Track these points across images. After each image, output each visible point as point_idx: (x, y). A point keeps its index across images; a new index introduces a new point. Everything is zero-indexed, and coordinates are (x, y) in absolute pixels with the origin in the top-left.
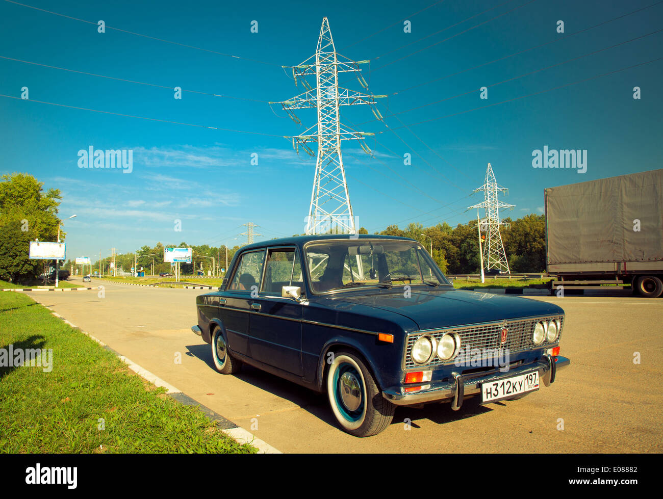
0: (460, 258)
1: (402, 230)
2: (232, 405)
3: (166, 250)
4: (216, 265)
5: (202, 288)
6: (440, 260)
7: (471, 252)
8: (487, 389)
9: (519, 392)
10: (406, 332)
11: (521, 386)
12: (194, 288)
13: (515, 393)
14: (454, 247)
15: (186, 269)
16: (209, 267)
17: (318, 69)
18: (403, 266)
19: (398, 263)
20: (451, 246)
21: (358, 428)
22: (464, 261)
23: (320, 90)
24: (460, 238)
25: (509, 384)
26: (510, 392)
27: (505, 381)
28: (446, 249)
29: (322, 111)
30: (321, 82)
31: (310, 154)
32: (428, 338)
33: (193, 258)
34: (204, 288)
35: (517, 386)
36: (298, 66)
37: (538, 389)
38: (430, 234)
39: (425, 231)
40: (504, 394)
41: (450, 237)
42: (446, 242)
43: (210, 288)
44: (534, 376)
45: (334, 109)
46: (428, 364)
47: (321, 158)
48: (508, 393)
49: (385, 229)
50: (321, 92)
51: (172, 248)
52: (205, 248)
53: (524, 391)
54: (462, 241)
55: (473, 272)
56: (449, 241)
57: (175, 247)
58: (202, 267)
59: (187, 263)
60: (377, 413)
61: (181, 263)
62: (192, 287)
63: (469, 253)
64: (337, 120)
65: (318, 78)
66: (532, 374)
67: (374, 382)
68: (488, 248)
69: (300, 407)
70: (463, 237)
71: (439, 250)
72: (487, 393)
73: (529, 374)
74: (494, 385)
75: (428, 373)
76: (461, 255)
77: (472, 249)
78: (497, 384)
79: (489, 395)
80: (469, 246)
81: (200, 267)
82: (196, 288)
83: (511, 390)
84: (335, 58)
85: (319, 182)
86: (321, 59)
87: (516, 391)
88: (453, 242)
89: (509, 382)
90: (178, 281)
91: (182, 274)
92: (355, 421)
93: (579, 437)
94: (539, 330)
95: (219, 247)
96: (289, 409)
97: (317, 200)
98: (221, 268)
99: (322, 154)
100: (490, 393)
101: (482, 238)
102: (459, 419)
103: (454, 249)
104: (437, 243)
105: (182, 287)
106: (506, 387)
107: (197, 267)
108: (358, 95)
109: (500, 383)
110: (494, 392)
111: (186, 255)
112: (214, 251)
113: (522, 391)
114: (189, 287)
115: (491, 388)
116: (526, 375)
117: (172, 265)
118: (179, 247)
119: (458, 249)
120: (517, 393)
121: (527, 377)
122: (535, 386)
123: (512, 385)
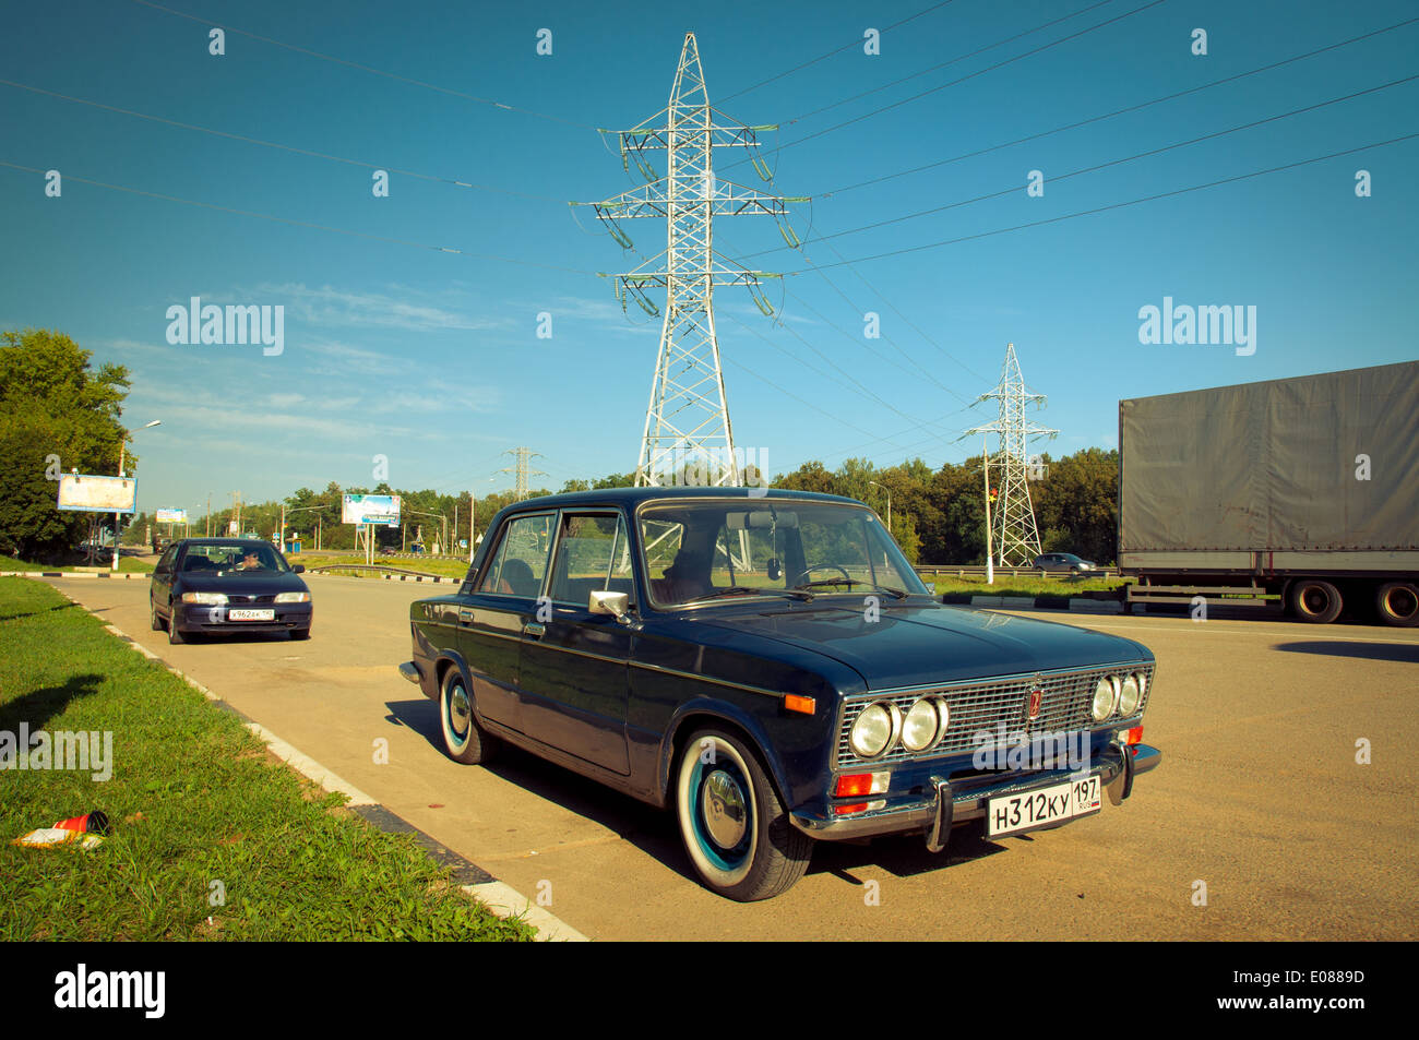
0: (945, 532)
1: (832, 471)
2: (481, 830)
3: (348, 499)
4: (449, 533)
5: (419, 579)
6: (905, 536)
7: (969, 520)
8: (998, 811)
9: (1060, 816)
10: (841, 693)
11: (1064, 804)
12: (403, 578)
13: (1054, 818)
14: (935, 509)
15: (387, 538)
16: (435, 535)
17: (672, 138)
18: (831, 544)
19: (820, 538)
20: (929, 508)
21: (738, 884)
22: (953, 538)
23: (674, 182)
24: (946, 492)
25: (1041, 799)
26: (1044, 817)
27: (1035, 794)
28: (919, 515)
29: (677, 224)
30: (677, 166)
31: (650, 312)
32: (885, 707)
33: (402, 517)
34: (424, 579)
35: (1058, 805)
36: (632, 131)
37: (1099, 810)
38: (888, 481)
39: (876, 474)
40: (1031, 820)
41: (928, 490)
42: (918, 499)
43: (437, 580)
44: (1091, 785)
45: (701, 221)
46: (882, 759)
47: (673, 321)
48: (1039, 818)
49: (797, 469)
50: (677, 185)
51: (359, 493)
52: (427, 496)
53: (1070, 815)
54: (952, 499)
55: (971, 562)
56: (925, 496)
57: (366, 492)
58: (420, 536)
59: (391, 526)
60: (778, 853)
61: (377, 527)
62: (399, 577)
63: (964, 522)
64: (708, 245)
65: (672, 157)
66: (1087, 781)
67: (773, 793)
68: (1002, 514)
69: (619, 837)
70: (953, 491)
71: (903, 514)
72: (999, 819)
73: (1081, 782)
74: (1012, 802)
75: (883, 777)
76: (947, 526)
77: (970, 515)
78: (1018, 801)
79: (1002, 822)
80: (965, 508)
81: (416, 535)
82: (407, 578)
83: (1045, 811)
84: (707, 117)
85: (666, 370)
86: (678, 119)
87: (1056, 814)
88: (932, 498)
89: (1042, 796)
90: (370, 562)
91: (378, 549)
92: (732, 869)
93: (1175, 907)
94: (1105, 693)
95: (456, 495)
96: (597, 840)
97: (661, 405)
98: (460, 538)
99: (674, 312)
100: (1005, 818)
101: (991, 494)
102: (939, 868)
103: (934, 514)
104: (901, 501)
105: (379, 577)
106: (1037, 806)
107: (410, 534)
108: (752, 195)
109: (1024, 797)
110: (1011, 816)
111: (388, 511)
112: (447, 503)
113: (1068, 814)
114: (392, 577)
115: (1006, 810)
116: (1075, 784)
117: (357, 530)
118: (376, 492)
119: (942, 513)
120: (1057, 818)
121: (1078, 787)
122: (1093, 805)
123: (1047, 804)
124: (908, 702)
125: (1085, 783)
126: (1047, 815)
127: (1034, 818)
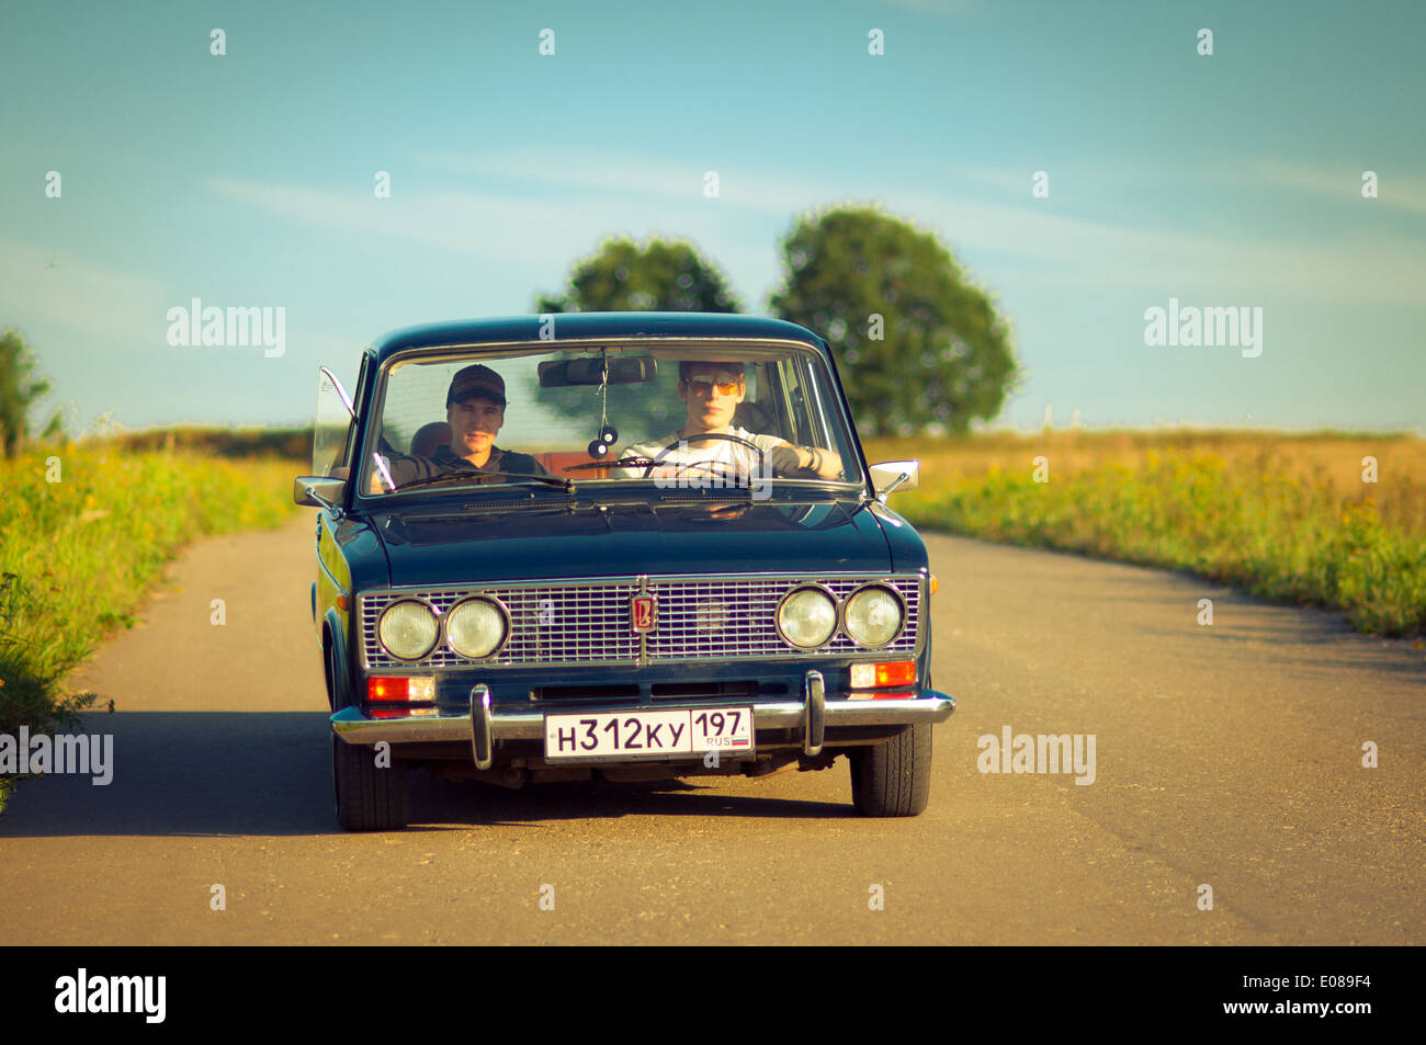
8: (561, 731)
9: (669, 750)
11: (677, 736)
13: (655, 749)
25: (633, 727)
26: (640, 746)
27: (622, 717)
35: (665, 736)
40: (616, 746)
44: (729, 721)
46: (425, 663)
48: (628, 745)
53: (689, 750)
66: (724, 712)
72: (562, 740)
73: (709, 713)
74: (583, 722)
75: (428, 683)
78: (594, 723)
79: (567, 745)
83: (642, 738)
87: (660, 745)
89: (635, 721)
100: (572, 739)
106: (625, 733)
109: (604, 719)
110: (582, 738)
113: (683, 749)
115: (573, 730)
116: (697, 714)
120: (660, 750)
121: (703, 717)
122: (735, 743)
123: (644, 732)
124: (447, 601)
125: (721, 716)
126: (645, 743)
127: (622, 743)
